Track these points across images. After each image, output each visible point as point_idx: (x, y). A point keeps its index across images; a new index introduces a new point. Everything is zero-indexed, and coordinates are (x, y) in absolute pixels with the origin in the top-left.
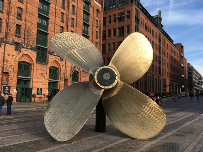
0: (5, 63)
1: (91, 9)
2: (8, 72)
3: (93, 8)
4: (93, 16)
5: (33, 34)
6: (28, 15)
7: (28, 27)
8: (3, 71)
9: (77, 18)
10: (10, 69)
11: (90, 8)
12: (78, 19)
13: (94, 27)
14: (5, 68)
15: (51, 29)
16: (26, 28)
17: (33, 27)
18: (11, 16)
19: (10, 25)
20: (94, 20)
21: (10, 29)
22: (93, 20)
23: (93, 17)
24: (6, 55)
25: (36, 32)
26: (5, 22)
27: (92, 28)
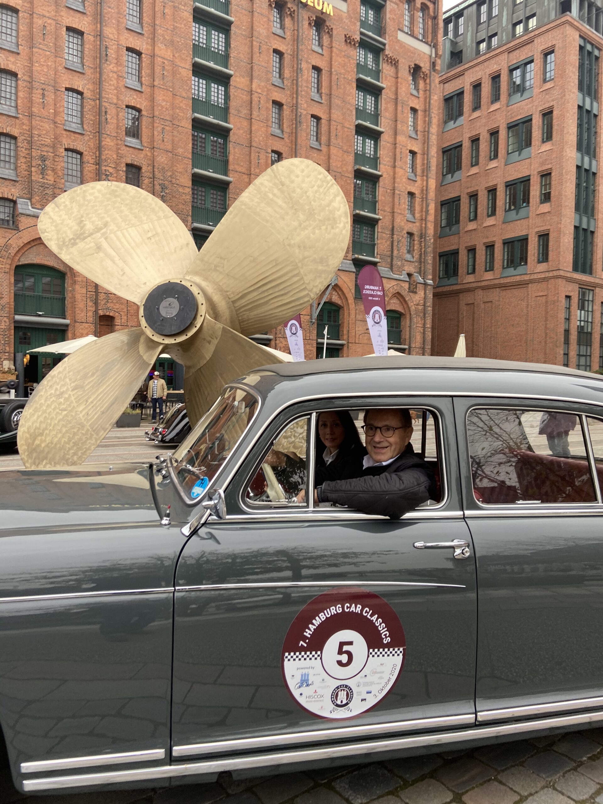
1: (387, 69)
2: (111, 314)
3: (394, 63)
4: (396, 94)
5: (181, 190)
6: (158, 127)
7: (163, 168)
8: (96, 312)
9: (330, 113)
10: (118, 306)
11: (385, 65)
12: (334, 116)
13: (400, 138)
14: (103, 303)
15: (238, 164)
16: (156, 173)
17: (180, 167)
18: (108, 140)
19: (107, 168)
20: (399, 108)
22: (396, 109)
23: (396, 99)
25: (190, 184)
26: (92, 161)
27: (391, 140)
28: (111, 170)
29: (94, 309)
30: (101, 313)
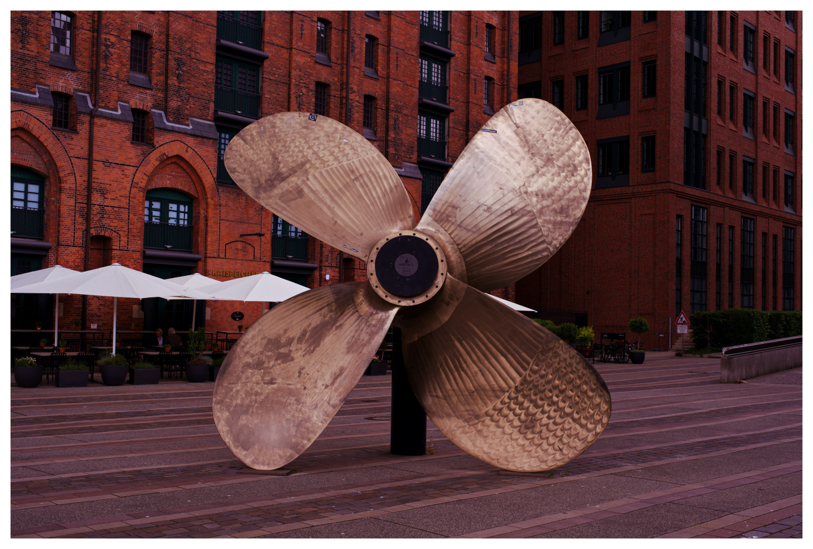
0: (96, 198)
2: (107, 234)
5: (201, 67)
7: (180, 39)
8: (87, 230)
10: (115, 223)
14: (96, 219)
15: (275, 35)
16: (171, 44)
17: (201, 37)
19: (108, 37)
21: (106, 57)
24: (98, 166)
25: (212, 59)
26: (88, 26)
28: (113, 39)
29: (84, 227)
30: (93, 232)
